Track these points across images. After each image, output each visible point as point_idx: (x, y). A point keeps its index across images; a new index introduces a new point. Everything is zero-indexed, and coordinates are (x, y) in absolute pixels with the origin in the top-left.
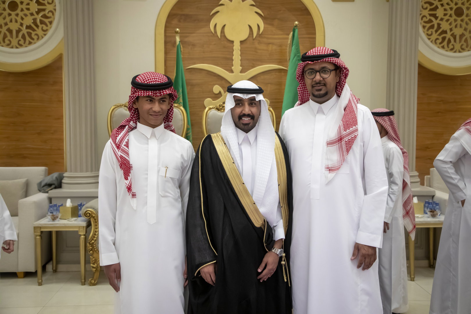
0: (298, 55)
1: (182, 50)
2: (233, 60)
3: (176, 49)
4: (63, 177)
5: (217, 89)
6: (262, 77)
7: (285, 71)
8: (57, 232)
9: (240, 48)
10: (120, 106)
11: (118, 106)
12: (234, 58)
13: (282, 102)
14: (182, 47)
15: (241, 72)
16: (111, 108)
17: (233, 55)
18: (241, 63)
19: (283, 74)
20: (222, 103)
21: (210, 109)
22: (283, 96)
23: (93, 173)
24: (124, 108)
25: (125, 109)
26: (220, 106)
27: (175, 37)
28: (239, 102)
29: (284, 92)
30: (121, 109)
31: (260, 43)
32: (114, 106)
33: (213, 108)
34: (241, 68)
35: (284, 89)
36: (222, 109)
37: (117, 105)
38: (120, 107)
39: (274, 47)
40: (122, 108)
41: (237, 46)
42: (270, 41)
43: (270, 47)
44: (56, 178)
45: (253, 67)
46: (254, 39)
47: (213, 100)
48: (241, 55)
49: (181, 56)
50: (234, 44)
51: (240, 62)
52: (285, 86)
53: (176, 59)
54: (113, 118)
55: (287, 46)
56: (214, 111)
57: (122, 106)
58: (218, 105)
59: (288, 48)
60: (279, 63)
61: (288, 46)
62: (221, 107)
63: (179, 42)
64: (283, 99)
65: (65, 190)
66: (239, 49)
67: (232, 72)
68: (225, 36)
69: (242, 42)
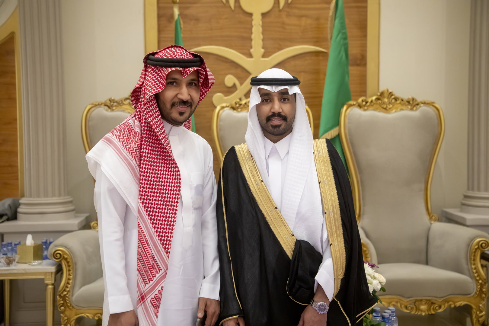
0: (344, 31)
1: (182, 27)
2: (251, 40)
3: (173, 25)
4: (20, 204)
5: (230, 80)
6: (293, 63)
7: (325, 55)
8: (11, 281)
9: (261, 23)
10: (99, 104)
11: (96, 105)
12: (253, 36)
13: (321, 97)
14: (182, 22)
15: (264, 56)
16: (86, 107)
17: (252, 33)
18: (263, 44)
19: (321, 58)
20: (238, 100)
21: (223, 108)
22: (323, 89)
23: (61, 198)
24: (104, 108)
25: (106, 109)
26: (236, 104)
27: (172, 8)
28: (266, 97)
29: (324, 83)
30: (99, 109)
31: (289, 15)
32: (90, 104)
33: (227, 107)
34: (263, 50)
35: (324, 79)
36: (240, 107)
37: (95, 103)
38: (98, 106)
39: (309, 21)
40: (101, 107)
41: (257, 22)
42: (303, 12)
43: (305, 22)
44: (10, 206)
45: (280, 49)
46: (280, 11)
47: (226, 96)
48: (263, 33)
49: (181, 35)
50: (254, 17)
51: (261, 42)
52: (325, 75)
53: (174, 39)
54: (89, 121)
55: (327, 20)
56: (227, 111)
57: (101, 104)
58: (233, 103)
59: (329, 22)
60: (316, 42)
61: (330, 19)
62: (238, 105)
63: (179, 15)
64: (322, 93)
65: (21, 223)
66: (259, 25)
67: (250, 56)
68: (240, 7)
69: (264, 15)
